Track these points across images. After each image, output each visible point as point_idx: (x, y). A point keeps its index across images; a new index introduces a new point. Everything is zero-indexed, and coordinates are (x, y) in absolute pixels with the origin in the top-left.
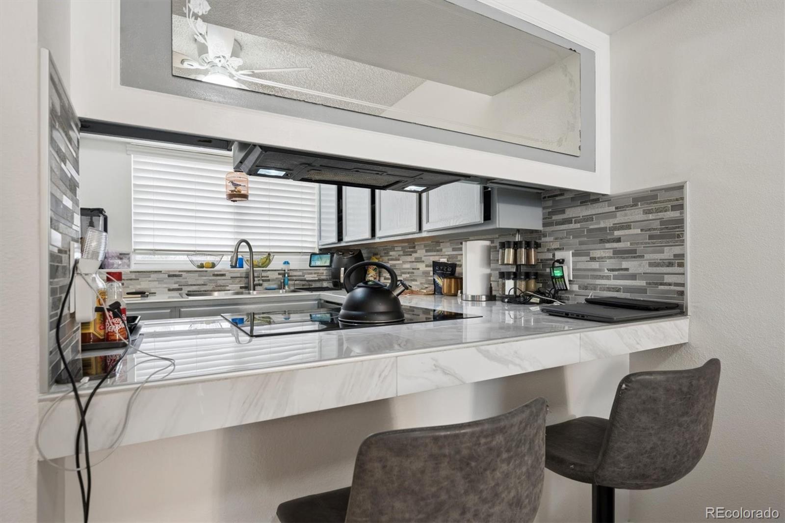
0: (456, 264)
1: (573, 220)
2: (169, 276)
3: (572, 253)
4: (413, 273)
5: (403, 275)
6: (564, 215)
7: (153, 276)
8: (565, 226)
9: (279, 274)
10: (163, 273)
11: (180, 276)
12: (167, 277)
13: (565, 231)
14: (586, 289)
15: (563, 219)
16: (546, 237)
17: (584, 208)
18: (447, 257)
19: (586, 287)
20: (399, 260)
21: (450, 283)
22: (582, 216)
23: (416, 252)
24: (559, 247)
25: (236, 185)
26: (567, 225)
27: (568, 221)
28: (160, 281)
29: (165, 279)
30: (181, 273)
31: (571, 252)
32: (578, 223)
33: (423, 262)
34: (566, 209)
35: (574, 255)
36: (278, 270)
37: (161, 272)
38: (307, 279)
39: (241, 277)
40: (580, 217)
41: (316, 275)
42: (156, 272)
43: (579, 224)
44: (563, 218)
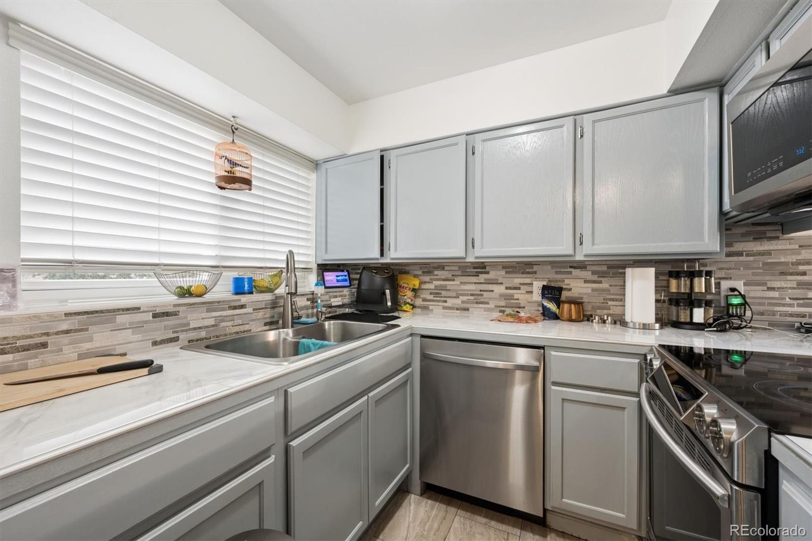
0: (562, 288)
1: (744, 253)
2: (155, 316)
3: (744, 283)
4: (482, 295)
5: (460, 297)
6: (732, 248)
7: (121, 319)
8: (732, 258)
9: (308, 300)
10: (144, 312)
11: (175, 314)
12: (151, 318)
13: (734, 263)
14: (762, 315)
15: (730, 252)
16: (707, 266)
17: (758, 243)
18: (547, 280)
19: (762, 313)
20: (454, 280)
21: (571, 307)
22: (756, 251)
23: (488, 273)
24: (724, 276)
25: (233, 164)
26: (735, 258)
27: (740, 254)
28: (137, 327)
29: (146, 322)
30: (177, 309)
31: (742, 282)
32: (751, 256)
33: (502, 283)
34: (734, 244)
35: (745, 284)
36: (307, 294)
37: (139, 308)
38: (333, 304)
39: (266, 308)
40: (754, 251)
41: (339, 299)
42: (128, 309)
43: (752, 258)
44: (731, 250)
